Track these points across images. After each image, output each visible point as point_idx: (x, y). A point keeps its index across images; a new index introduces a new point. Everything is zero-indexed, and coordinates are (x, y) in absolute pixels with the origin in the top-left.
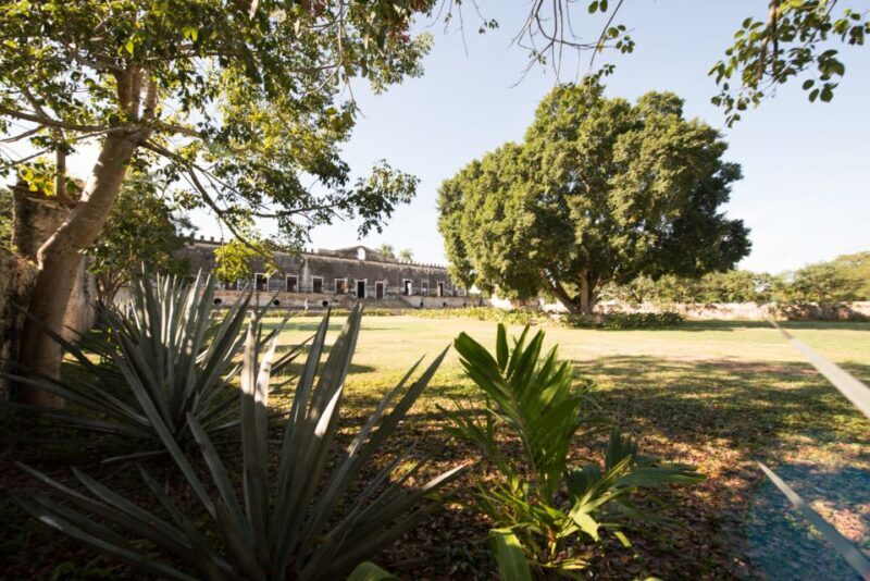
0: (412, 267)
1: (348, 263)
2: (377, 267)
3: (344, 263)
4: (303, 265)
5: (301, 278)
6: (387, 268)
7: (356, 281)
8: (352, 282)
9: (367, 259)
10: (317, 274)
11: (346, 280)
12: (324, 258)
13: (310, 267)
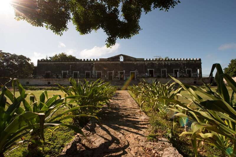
0: (153, 62)
1: (114, 63)
2: (131, 64)
3: (112, 64)
4: (93, 66)
5: (92, 72)
6: (137, 64)
7: (119, 72)
8: (117, 72)
9: (125, 60)
10: (99, 70)
11: (113, 72)
12: (102, 62)
13: (95, 67)
